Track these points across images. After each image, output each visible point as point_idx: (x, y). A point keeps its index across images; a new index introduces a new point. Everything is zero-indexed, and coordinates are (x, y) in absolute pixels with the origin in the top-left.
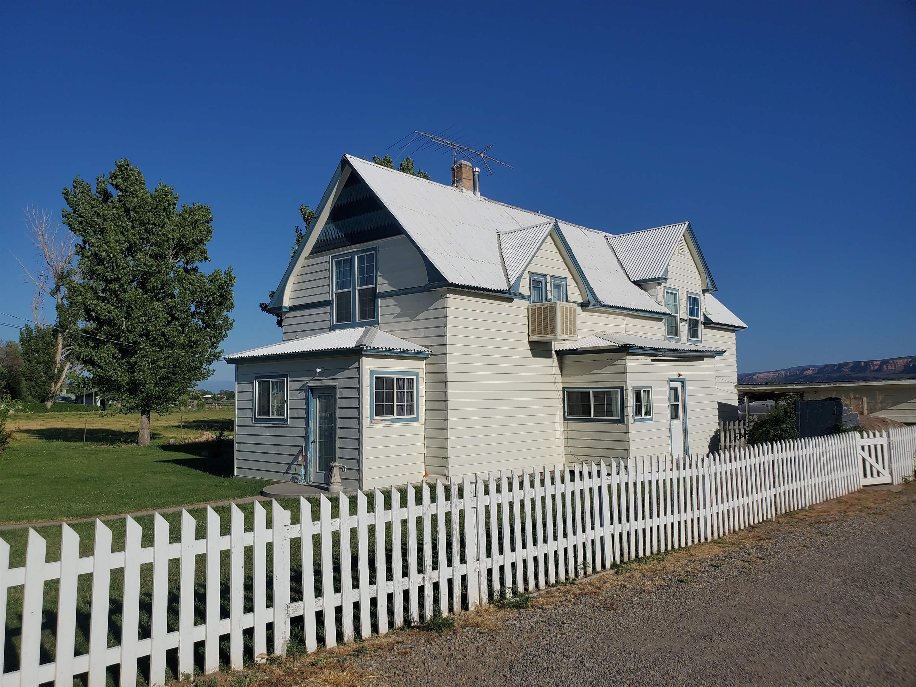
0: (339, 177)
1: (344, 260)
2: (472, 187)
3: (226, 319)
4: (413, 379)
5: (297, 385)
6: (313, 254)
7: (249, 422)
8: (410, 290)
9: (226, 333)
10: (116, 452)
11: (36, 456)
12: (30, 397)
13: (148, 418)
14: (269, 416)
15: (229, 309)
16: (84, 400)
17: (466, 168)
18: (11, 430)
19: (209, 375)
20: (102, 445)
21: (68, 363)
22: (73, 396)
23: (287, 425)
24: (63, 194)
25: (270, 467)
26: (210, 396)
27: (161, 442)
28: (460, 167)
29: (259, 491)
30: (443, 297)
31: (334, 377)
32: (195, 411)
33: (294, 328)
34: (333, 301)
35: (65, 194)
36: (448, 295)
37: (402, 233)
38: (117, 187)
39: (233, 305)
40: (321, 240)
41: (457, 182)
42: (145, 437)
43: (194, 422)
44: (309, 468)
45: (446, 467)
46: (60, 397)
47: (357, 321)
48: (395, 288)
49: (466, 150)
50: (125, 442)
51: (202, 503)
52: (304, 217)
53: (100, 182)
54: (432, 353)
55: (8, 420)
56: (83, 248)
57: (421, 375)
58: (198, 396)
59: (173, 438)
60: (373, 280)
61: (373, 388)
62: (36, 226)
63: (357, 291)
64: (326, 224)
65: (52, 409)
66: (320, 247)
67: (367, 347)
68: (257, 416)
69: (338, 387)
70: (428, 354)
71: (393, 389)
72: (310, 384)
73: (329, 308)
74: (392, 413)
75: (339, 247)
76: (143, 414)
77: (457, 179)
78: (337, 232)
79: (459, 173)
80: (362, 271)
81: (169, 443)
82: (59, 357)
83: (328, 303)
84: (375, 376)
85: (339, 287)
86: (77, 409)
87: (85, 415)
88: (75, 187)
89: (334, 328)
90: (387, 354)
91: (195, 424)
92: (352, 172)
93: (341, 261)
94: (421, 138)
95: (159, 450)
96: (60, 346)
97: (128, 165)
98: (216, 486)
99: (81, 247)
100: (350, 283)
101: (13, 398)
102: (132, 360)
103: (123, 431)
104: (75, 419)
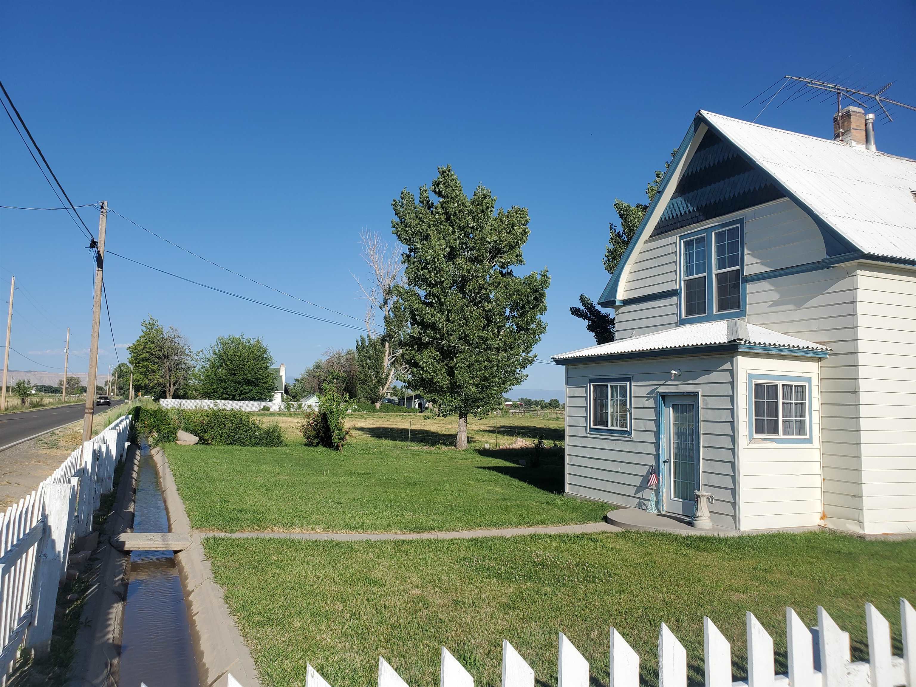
0: (690, 139)
1: (696, 239)
2: (865, 140)
3: (539, 323)
4: (802, 387)
5: (645, 391)
6: (655, 235)
7: (582, 432)
8: (795, 270)
9: (540, 338)
10: (438, 454)
11: (369, 453)
12: (363, 399)
13: (466, 422)
14: (607, 427)
15: (542, 312)
16: (406, 402)
17: (856, 115)
18: (348, 427)
19: (522, 379)
20: (424, 446)
21: (393, 369)
22: (396, 399)
23: (630, 438)
24: (392, 205)
25: (610, 487)
26: (511, 403)
27: (477, 446)
28: (848, 115)
29: (602, 516)
30: (849, 274)
31: (694, 382)
32: (500, 417)
33: (629, 325)
34: (681, 290)
35: (394, 205)
36: (859, 272)
37: (783, 196)
38: (439, 194)
39: (546, 307)
40: (665, 218)
41: (843, 135)
42: (462, 440)
43: (502, 427)
44: (661, 493)
45: (858, 509)
46: (386, 399)
47: (715, 312)
48: (772, 268)
49: (854, 93)
50: (444, 444)
51: (541, 526)
52: (619, 213)
53: (423, 192)
54: (832, 352)
55: (347, 418)
56: (408, 256)
57: (815, 381)
58: (501, 402)
59: (487, 442)
60: (738, 260)
61: (752, 397)
62: (369, 248)
63: (714, 276)
64: (671, 199)
65: (380, 410)
66: (663, 227)
67: (745, 342)
68: (592, 426)
69: (700, 394)
70: (826, 353)
71: (777, 398)
72: (662, 390)
73: (675, 299)
74: (775, 431)
75: (690, 224)
76: (461, 417)
77: (843, 131)
78: (687, 205)
79: (846, 123)
80: (720, 250)
81: (485, 448)
82: (386, 364)
83: (674, 293)
84: (754, 381)
85: (689, 272)
86: (400, 411)
87: (406, 416)
88: (402, 198)
89: (682, 322)
90: (770, 352)
91: (502, 429)
92: (709, 130)
93: (692, 240)
94: (793, 84)
95: (477, 455)
96: (387, 354)
97: (449, 171)
98: (548, 503)
99: (407, 256)
100: (703, 266)
101: (351, 398)
102: (452, 363)
103: (440, 433)
104: (399, 419)
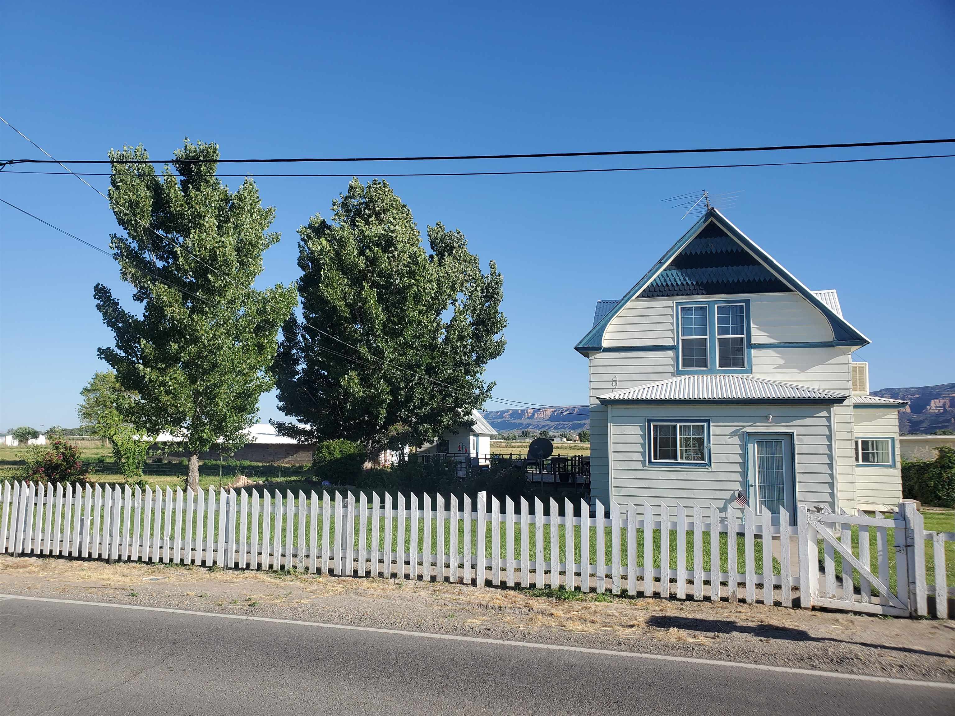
1: (696, 308)
5: (726, 430)
6: (644, 297)
7: (638, 466)
8: (801, 345)
14: (676, 460)
23: (710, 469)
30: (845, 354)
31: (788, 424)
33: (610, 370)
34: (678, 346)
47: (717, 368)
48: (777, 341)
60: (743, 330)
63: (716, 340)
64: (665, 270)
66: (655, 291)
68: (652, 460)
69: (795, 434)
72: (748, 430)
73: (671, 353)
75: (688, 295)
78: (684, 278)
80: (724, 321)
83: (670, 348)
85: (687, 333)
89: (680, 373)
93: (691, 308)
100: (705, 330)
